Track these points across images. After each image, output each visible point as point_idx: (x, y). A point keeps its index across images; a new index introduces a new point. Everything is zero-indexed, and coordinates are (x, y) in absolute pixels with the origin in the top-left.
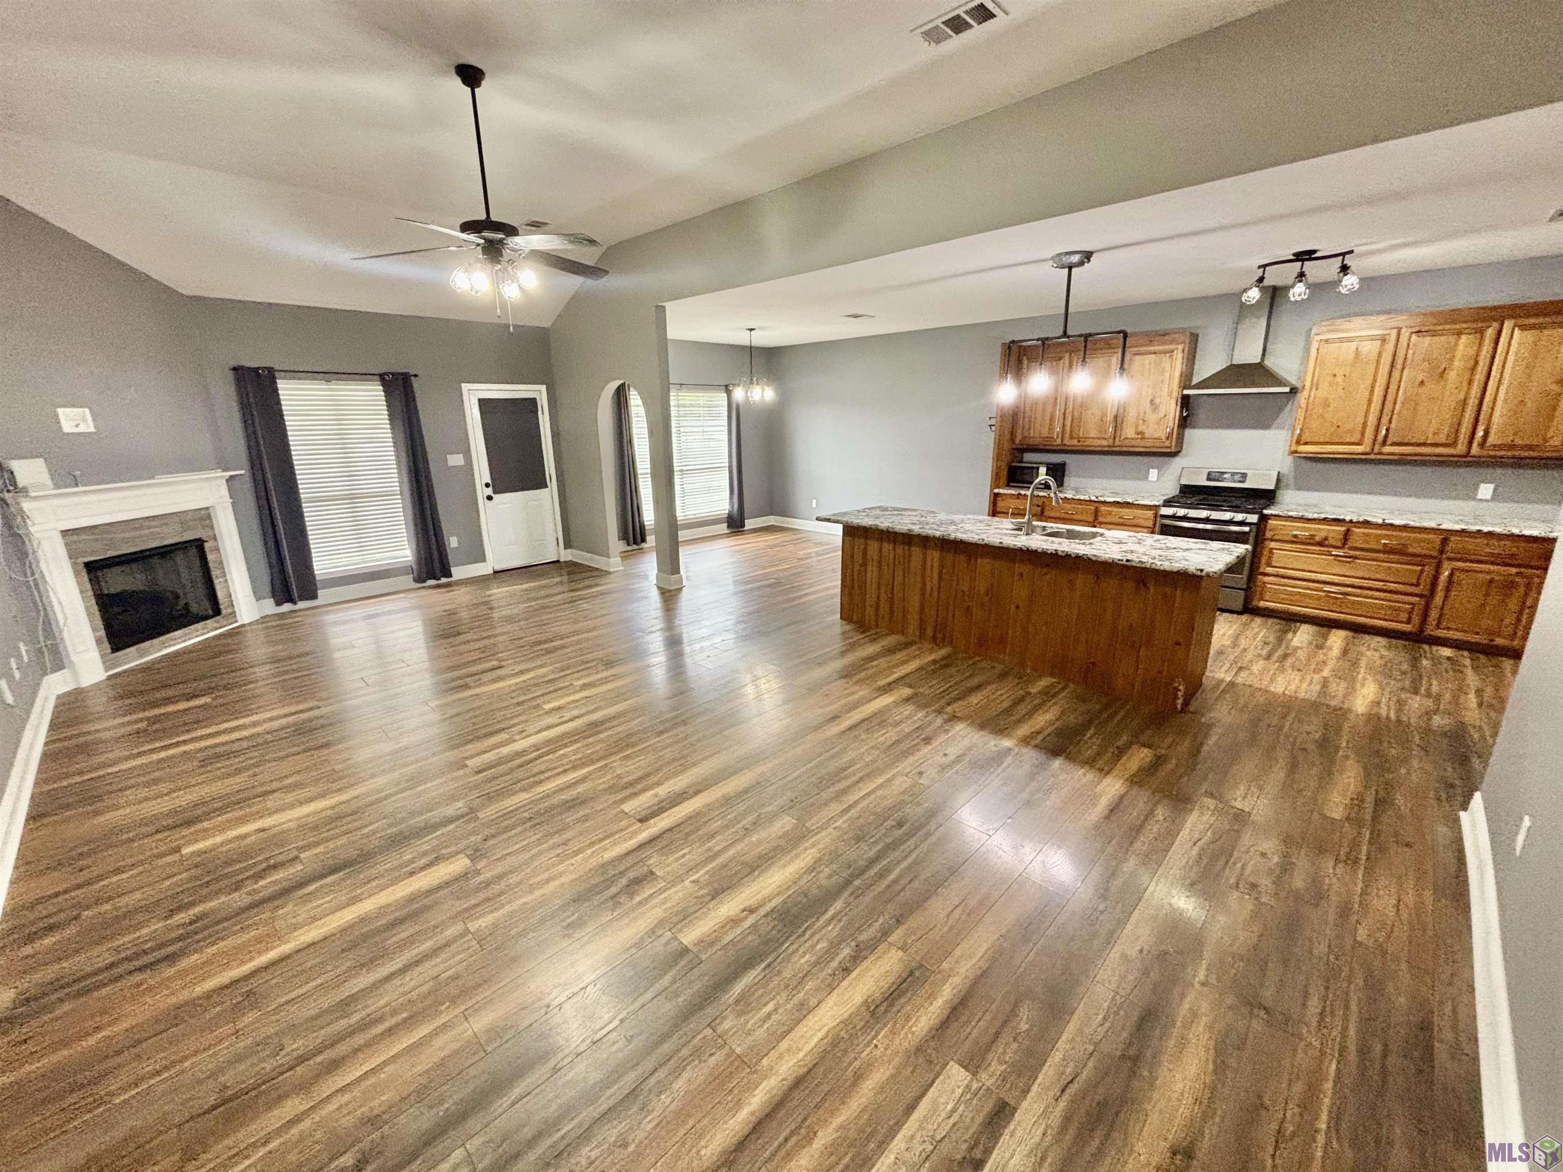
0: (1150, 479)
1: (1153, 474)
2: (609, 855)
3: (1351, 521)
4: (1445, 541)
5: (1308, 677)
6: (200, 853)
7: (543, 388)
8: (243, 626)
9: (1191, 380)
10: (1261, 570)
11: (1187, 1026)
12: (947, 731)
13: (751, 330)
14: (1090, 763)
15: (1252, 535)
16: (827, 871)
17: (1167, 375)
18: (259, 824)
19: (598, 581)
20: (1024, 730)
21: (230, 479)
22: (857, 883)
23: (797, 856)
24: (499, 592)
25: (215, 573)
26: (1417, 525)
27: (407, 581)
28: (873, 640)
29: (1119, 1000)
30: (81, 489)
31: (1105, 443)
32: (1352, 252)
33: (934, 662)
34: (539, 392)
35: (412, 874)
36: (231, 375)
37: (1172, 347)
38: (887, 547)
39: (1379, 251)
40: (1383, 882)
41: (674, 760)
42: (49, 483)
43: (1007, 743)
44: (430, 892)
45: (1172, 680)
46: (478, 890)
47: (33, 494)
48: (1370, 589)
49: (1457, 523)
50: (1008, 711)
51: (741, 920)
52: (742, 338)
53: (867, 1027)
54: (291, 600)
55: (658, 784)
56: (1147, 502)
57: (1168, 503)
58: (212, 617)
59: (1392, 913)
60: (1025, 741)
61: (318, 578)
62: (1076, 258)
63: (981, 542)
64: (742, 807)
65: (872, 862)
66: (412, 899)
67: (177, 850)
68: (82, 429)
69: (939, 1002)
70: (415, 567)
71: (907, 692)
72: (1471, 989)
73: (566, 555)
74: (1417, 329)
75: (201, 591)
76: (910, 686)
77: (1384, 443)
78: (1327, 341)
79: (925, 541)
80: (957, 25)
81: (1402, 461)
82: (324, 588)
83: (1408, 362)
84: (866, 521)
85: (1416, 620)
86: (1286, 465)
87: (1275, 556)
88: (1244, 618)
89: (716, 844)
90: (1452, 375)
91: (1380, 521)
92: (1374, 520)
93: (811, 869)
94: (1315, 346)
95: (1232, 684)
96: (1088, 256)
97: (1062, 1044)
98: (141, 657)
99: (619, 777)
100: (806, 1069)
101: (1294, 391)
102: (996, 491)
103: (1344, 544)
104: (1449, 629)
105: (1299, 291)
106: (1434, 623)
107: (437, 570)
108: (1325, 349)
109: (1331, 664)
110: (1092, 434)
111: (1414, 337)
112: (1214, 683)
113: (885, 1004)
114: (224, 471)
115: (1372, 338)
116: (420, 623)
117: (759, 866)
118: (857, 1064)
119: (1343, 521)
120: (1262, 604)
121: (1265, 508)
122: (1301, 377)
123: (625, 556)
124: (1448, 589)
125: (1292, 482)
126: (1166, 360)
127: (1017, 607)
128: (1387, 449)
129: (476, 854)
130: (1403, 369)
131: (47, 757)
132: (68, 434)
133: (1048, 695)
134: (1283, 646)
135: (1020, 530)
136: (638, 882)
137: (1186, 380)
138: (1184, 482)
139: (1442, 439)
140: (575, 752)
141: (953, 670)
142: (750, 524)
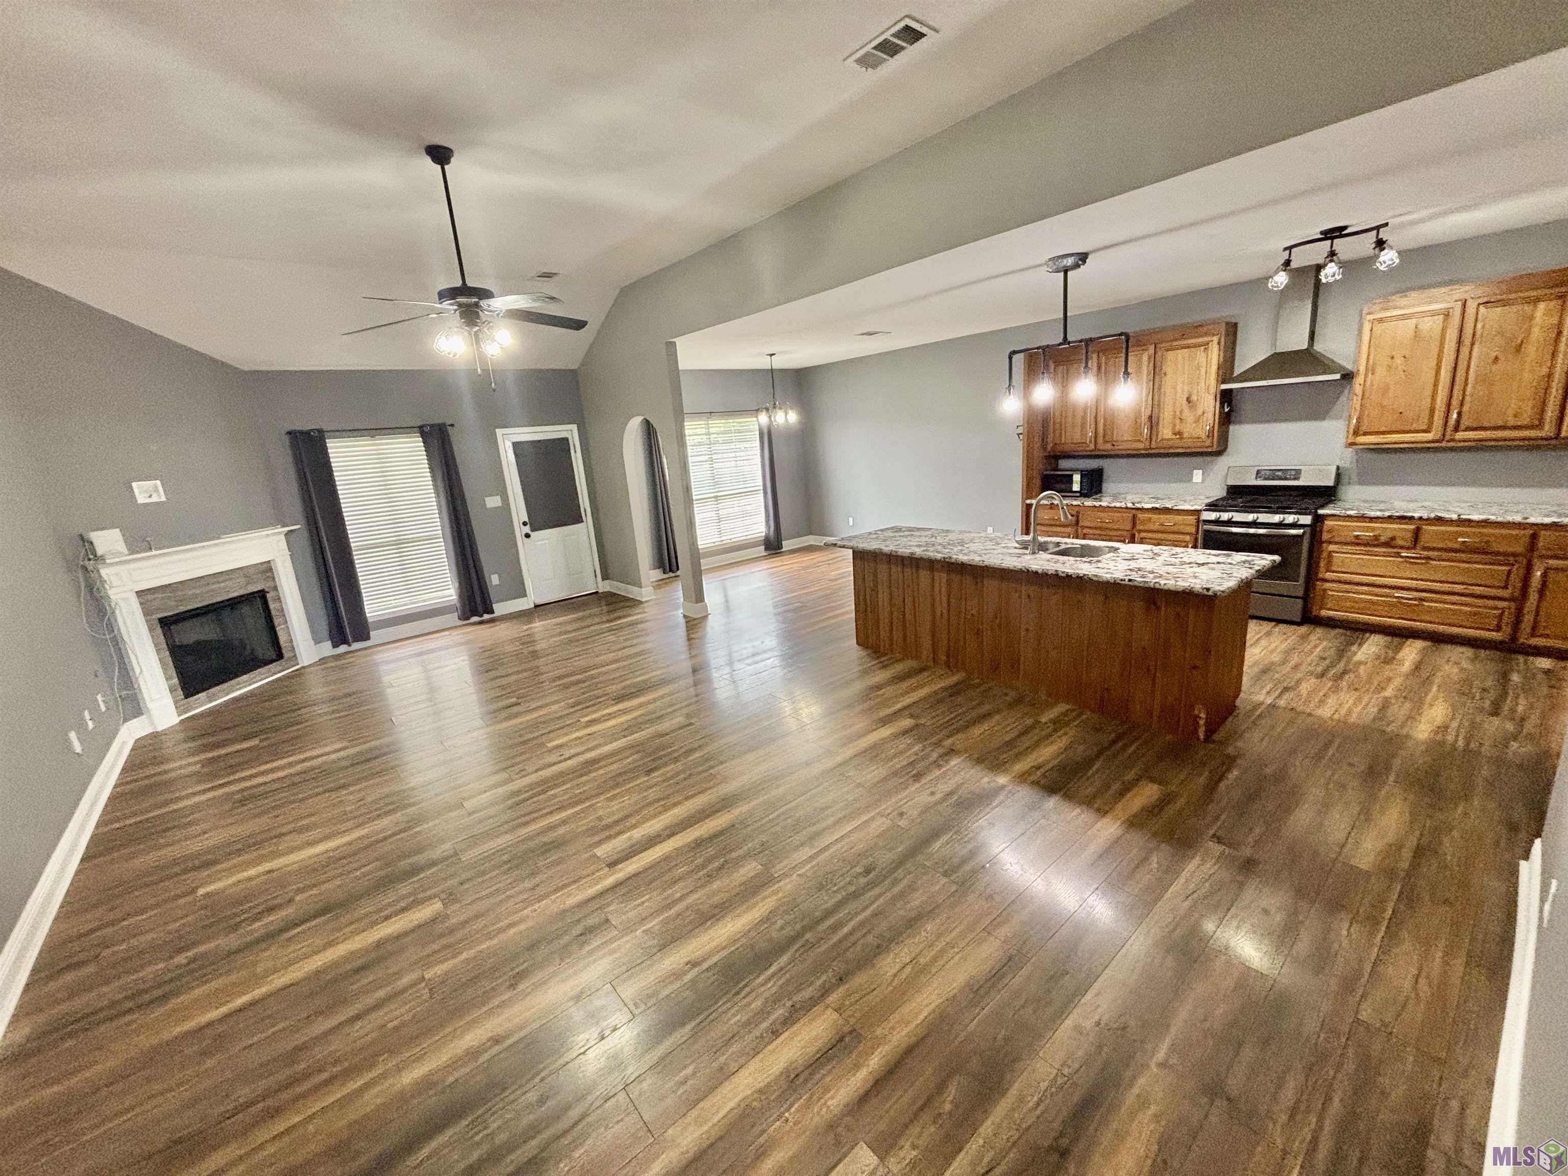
0: (1194, 480)
1: (1198, 476)
2: (571, 901)
3: (1421, 518)
4: (1534, 537)
5: (1366, 699)
6: (208, 895)
7: (574, 427)
8: (303, 668)
9: (1232, 372)
10: (1321, 575)
11: (1132, 1115)
12: (939, 767)
13: (772, 355)
14: (1088, 802)
15: (1307, 537)
16: (780, 923)
17: (1203, 370)
18: (267, 866)
19: (629, 611)
20: (1020, 767)
21: (288, 534)
22: (808, 936)
23: (755, 905)
24: (538, 625)
25: (276, 621)
26: (1500, 519)
27: (453, 619)
28: (885, 667)
29: (1060, 1081)
30: (154, 552)
31: (1141, 446)
32: (1387, 224)
33: (945, 689)
34: (570, 432)
35: (387, 918)
36: (286, 440)
37: (1206, 339)
38: (896, 570)
39: (1422, 221)
40: (1407, 946)
41: (659, 800)
42: (126, 552)
43: (1002, 780)
44: (399, 937)
45: (1192, 707)
46: (441, 936)
47: (108, 561)
48: (1444, 593)
49: (1547, 516)
50: (1010, 744)
51: (685, 973)
52: (764, 363)
53: (782, 1098)
54: (345, 641)
55: (634, 826)
56: (1187, 507)
57: (1213, 506)
58: (277, 660)
59: (1408, 984)
60: (1022, 778)
61: (370, 620)
62: (1070, 261)
63: (981, 564)
64: (711, 851)
65: (829, 913)
66: (379, 944)
67: (193, 891)
68: (155, 499)
69: (863, 1073)
70: (458, 605)
71: (907, 723)
72: (1490, 1083)
73: (604, 586)
74: (1485, 300)
75: (265, 638)
76: (911, 716)
77: (1456, 429)
78: (1381, 320)
79: (931, 564)
80: (889, 49)
81: (1478, 447)
82: (375, 629)
83: (1477, 336)
84: (872, 545)
85: (1507, 630)
86: (1346, 458)
87: (1335, 560)
88: (1303, 629)
89: (677, 890)
90: (1531, 350)
91: (1455, 517)
92: (1446, 515)
93: (767, 919)
94: (1367, 327)
95: (1273, 706)
96: (1083, 258)
97: (987, 1128)
98: (211, 701)
99: (600, 819)
100: (708, 1142)
101: (1348, 376)
102: (1028, 502)
103: (1415, 545)
104: (1547, 636)
105: (1330, 273)
106: (1528, 630)
107: (480, 609)
108: (1378, 328)
109: (1397, 682)
110: (1125, 436)
111: (1482, 309)
112: (1249, 707)
113: (806, 1073)
114: (283, 526)
115: (1434, 314)
116: (466, 658)
117: (713, 916)
118: (762, 1140)
119: (1412, 518)
120: (1324, 613)
121: (1322, 506)
122: (1356, 362)
123: (660, 584)
124: (1542, 592)
125: (1354, 478)
126: (1200, 354)
127: (1027, 630)
128: (1460, 435)
129: (450, 898)
130: (1473, 344)
131: (115, 799)
132: (142, 504)
133: (1058, 724)
134: (1342, 664)
135: (1027, 548)
136: (590, 931)
137: (1226, 372)
138: (1231, 482)
139: (1526, 421)
140: (565, 792)
141: (960, 699)
142: (787, 545)
